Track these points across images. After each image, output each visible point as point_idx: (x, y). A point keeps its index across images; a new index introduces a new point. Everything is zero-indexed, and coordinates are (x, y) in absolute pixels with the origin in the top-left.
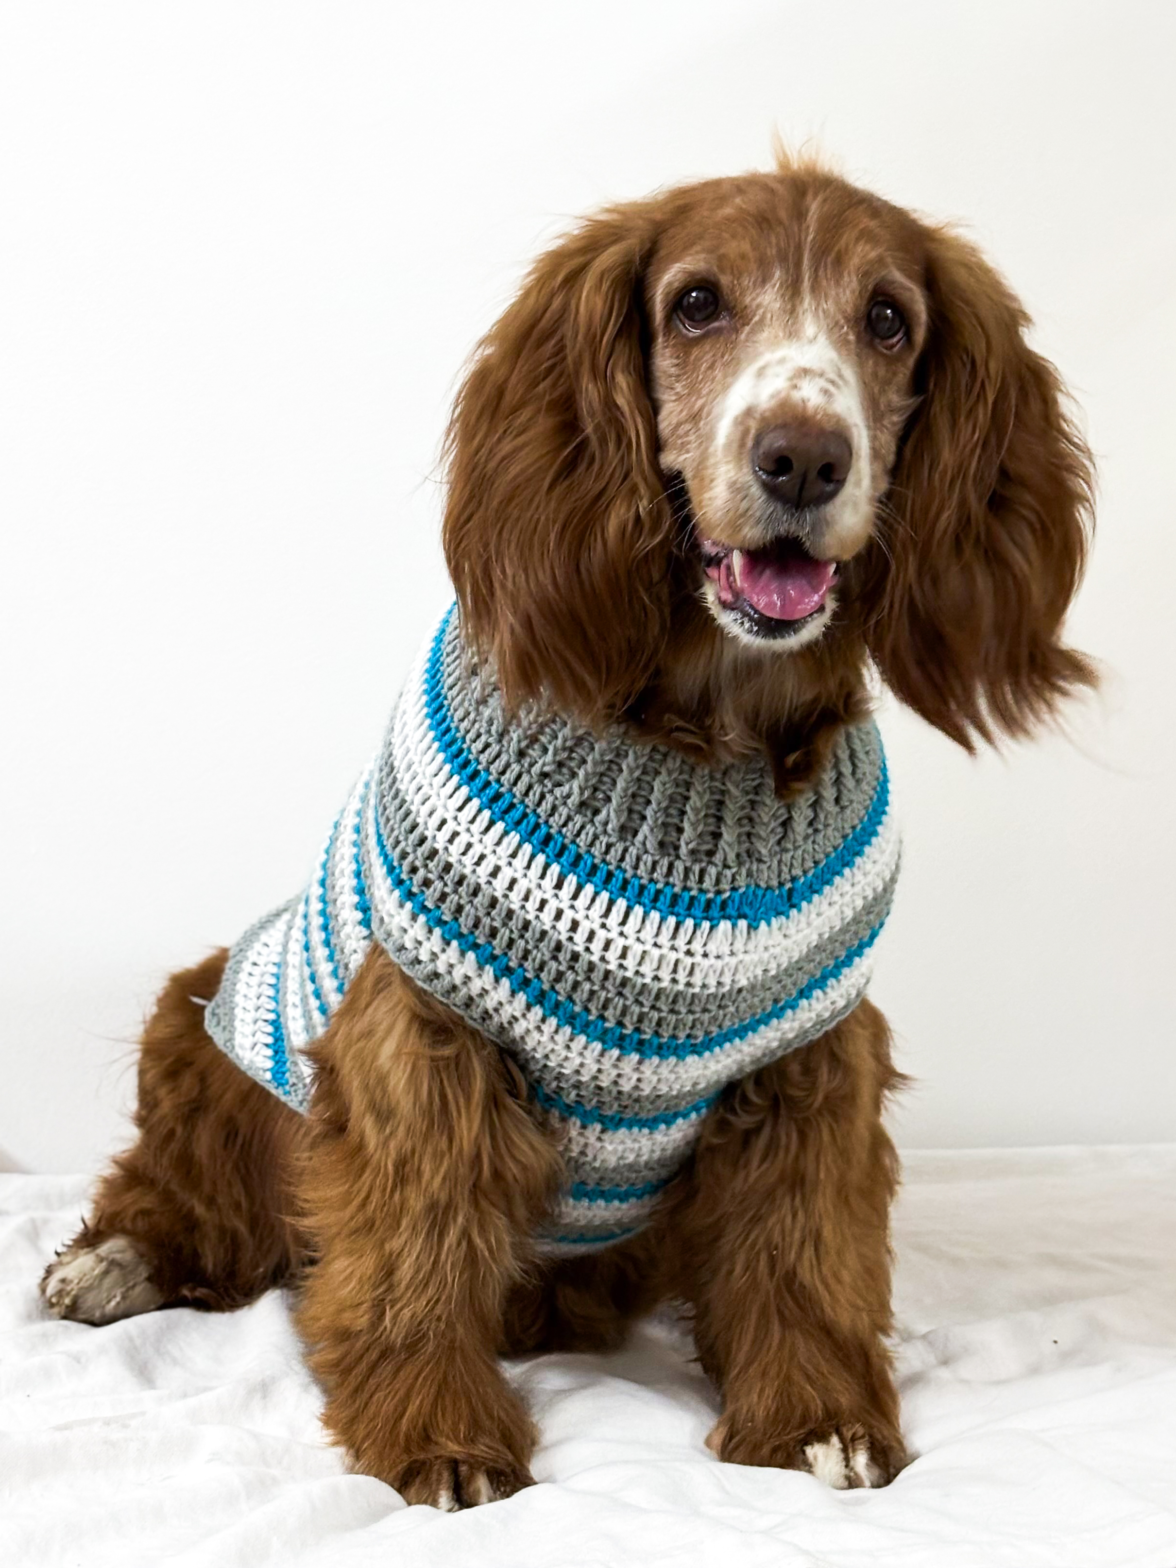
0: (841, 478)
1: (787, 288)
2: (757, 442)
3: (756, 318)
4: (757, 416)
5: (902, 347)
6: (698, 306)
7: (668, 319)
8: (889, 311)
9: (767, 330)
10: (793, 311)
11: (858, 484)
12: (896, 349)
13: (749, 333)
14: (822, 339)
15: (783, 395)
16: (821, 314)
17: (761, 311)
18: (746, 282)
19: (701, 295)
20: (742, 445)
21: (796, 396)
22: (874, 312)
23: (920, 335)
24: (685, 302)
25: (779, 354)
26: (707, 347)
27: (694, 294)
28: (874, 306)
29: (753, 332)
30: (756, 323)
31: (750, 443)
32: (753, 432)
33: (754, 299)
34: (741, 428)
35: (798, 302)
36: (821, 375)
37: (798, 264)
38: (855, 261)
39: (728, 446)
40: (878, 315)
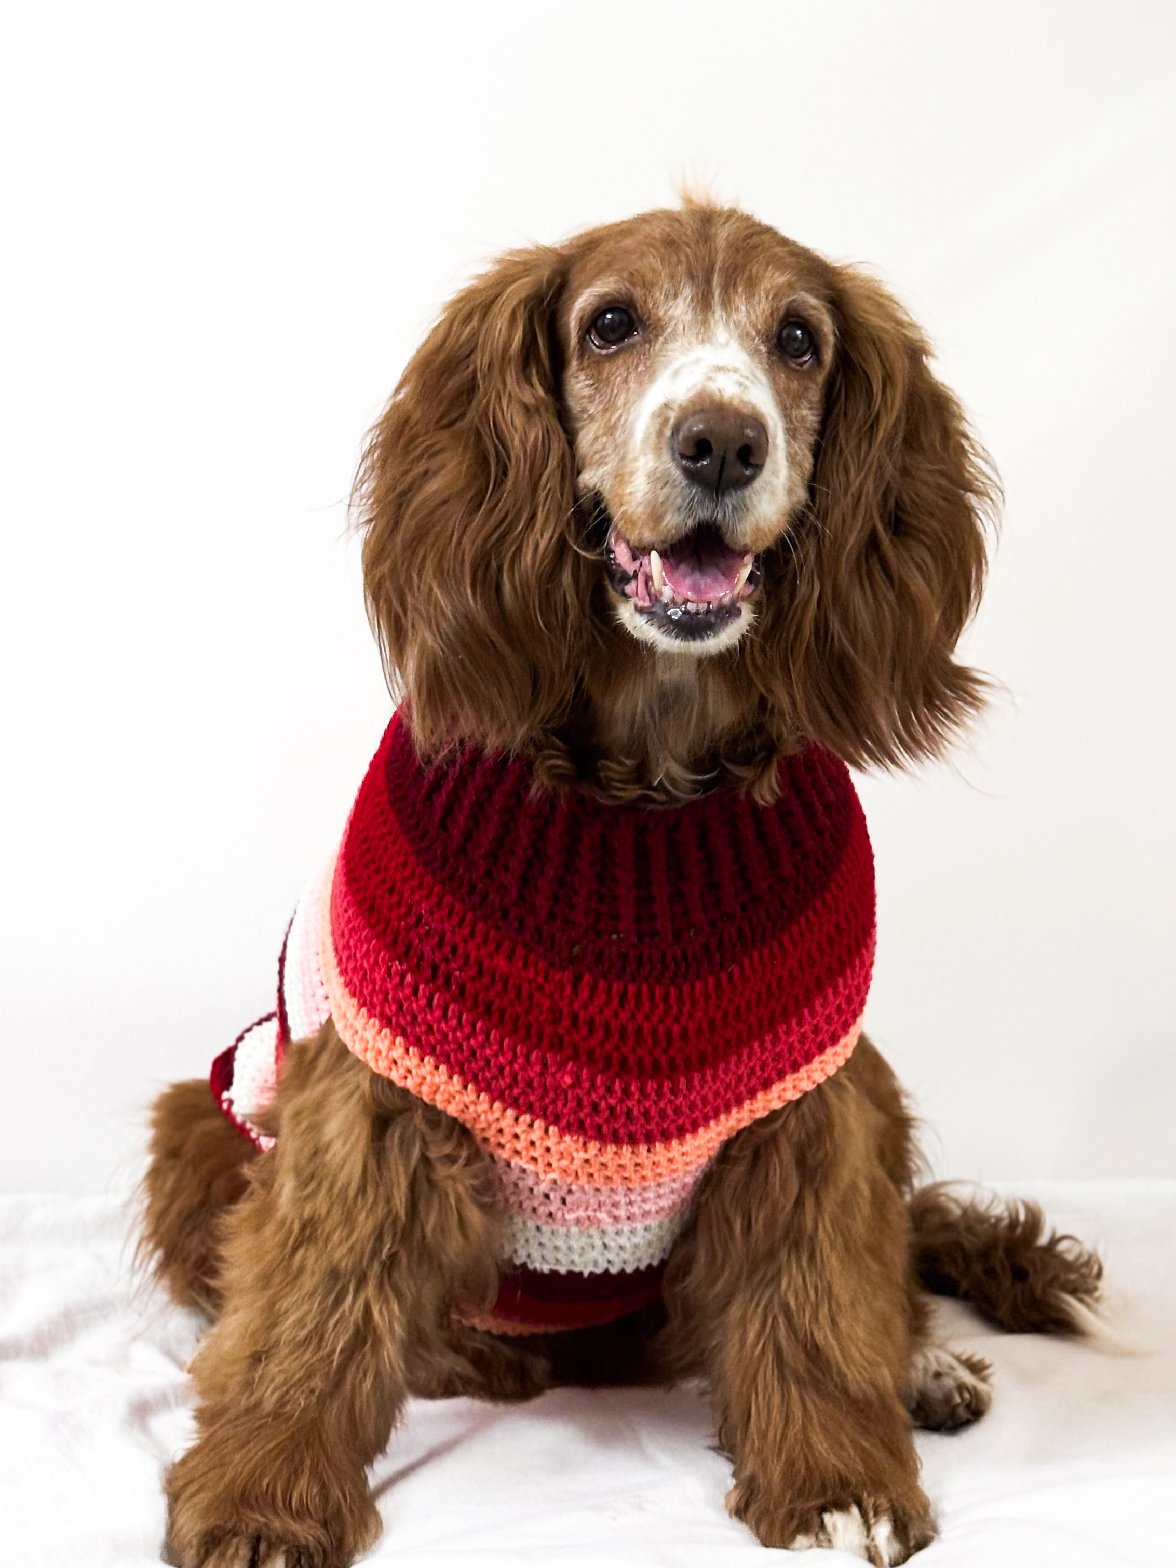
0: (759, 463)
1: (698, 301)
2: (676, 429)
3: (669, 330)
4: (675, 406)
5: (812, 365)
6: (612, 327)
7: (582, 341)
8: (799, 332)
9: (679, 339)
10: (705, 321)
11: (775, 473)
12: (805, 367)
13: (663, 343)
14: (735, 345)
15: (699, 387)
16: (732, 325)
17: (674, 322)
18: (658, 294)
19: (617, 317)
20: (660, 434)
21: (713, 387)
22: (785, 333)
23: (828, 355)
24: (599, 323)
25: (693, 356)
26: (620, 361)
27: (609, 316)
28: (785, 327)
29: (666, 342)
30: (669, 334)
31: (668, 432)
32: (672, 421)
33: (665, 313)
34: (659, 420)
35: (710, 315)
36: (736, 370)
37: (708, 281)
38: (766, 284)
39: (645, 440)
40: (789, 336)
